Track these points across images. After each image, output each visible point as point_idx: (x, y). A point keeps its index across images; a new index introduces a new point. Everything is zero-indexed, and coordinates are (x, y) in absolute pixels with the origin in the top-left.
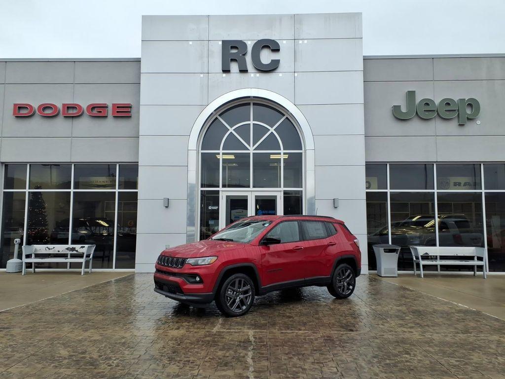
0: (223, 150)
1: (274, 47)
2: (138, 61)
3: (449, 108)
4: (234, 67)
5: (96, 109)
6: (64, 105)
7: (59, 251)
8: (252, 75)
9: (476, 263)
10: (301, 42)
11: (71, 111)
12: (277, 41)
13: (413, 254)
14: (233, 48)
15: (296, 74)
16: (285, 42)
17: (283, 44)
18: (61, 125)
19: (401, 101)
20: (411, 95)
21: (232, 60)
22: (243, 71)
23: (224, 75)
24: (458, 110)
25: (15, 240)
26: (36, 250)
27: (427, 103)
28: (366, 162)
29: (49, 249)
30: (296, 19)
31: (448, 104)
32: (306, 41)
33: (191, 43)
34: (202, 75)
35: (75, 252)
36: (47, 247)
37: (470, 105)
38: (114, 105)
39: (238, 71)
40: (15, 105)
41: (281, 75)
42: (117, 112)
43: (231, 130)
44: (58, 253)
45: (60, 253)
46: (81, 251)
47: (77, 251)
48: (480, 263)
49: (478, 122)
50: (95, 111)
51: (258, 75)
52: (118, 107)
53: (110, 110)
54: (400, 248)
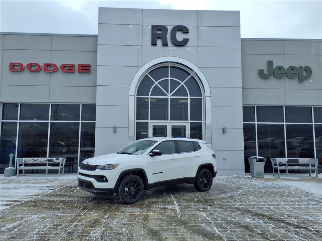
0: (151, 96)
1: (185, 30)
2: (96, 37)
3: (293, 72)
4: (159, 42)
5: (67, 67)
6: (45, 64)
7: (41, 162)
8: (171, 48)
9: (310, 168)
10: (202, 28)
11: (49, 69)
12: (187, 27)
13: (272, 163)
14: (158, 30)
15: (199, 48)
16: (191, 27)
17: (190, 29)
18: (42, 77)
19: (264, 67)
20: (270, 63)
21: (158, 38)
22: (165, 44)
23: (153, 47)
24: (299, 73)
25: (10, 154)
26: (25, 161)
27: (280, 68)
28: (243, 105)
29: (34, 160)
30: (199, 14)
31: (293, 69)
32: (205, 28)
33: (131, 26)
34: (138, 47)
35: (52, 163)
36: (33, 159)
37: (306, 70)
38: (79, 65)
39: (162, 45)
40: (11, 64)
41: (189, 48)
42: (81, 70)
43: (156, 83)
44: (41, 163)
45: (42, 163)
46: (57, 161)
47: (54, 162)
48: (313, 168)
49: (311, 81)
50: (66, 69)
51: (174, 48)
52: (82, 67)
53: (76, 68)
54: (266, 159)
